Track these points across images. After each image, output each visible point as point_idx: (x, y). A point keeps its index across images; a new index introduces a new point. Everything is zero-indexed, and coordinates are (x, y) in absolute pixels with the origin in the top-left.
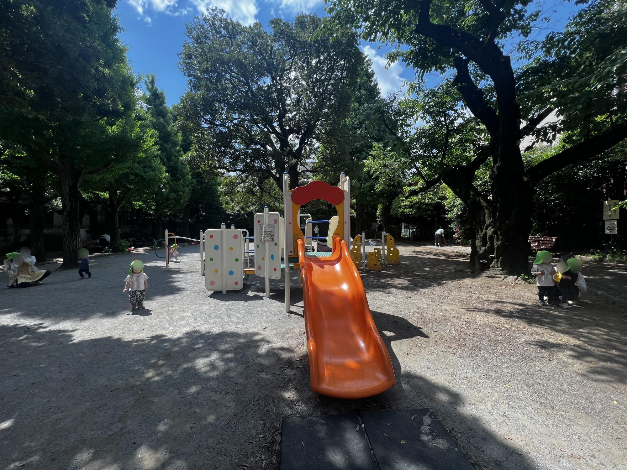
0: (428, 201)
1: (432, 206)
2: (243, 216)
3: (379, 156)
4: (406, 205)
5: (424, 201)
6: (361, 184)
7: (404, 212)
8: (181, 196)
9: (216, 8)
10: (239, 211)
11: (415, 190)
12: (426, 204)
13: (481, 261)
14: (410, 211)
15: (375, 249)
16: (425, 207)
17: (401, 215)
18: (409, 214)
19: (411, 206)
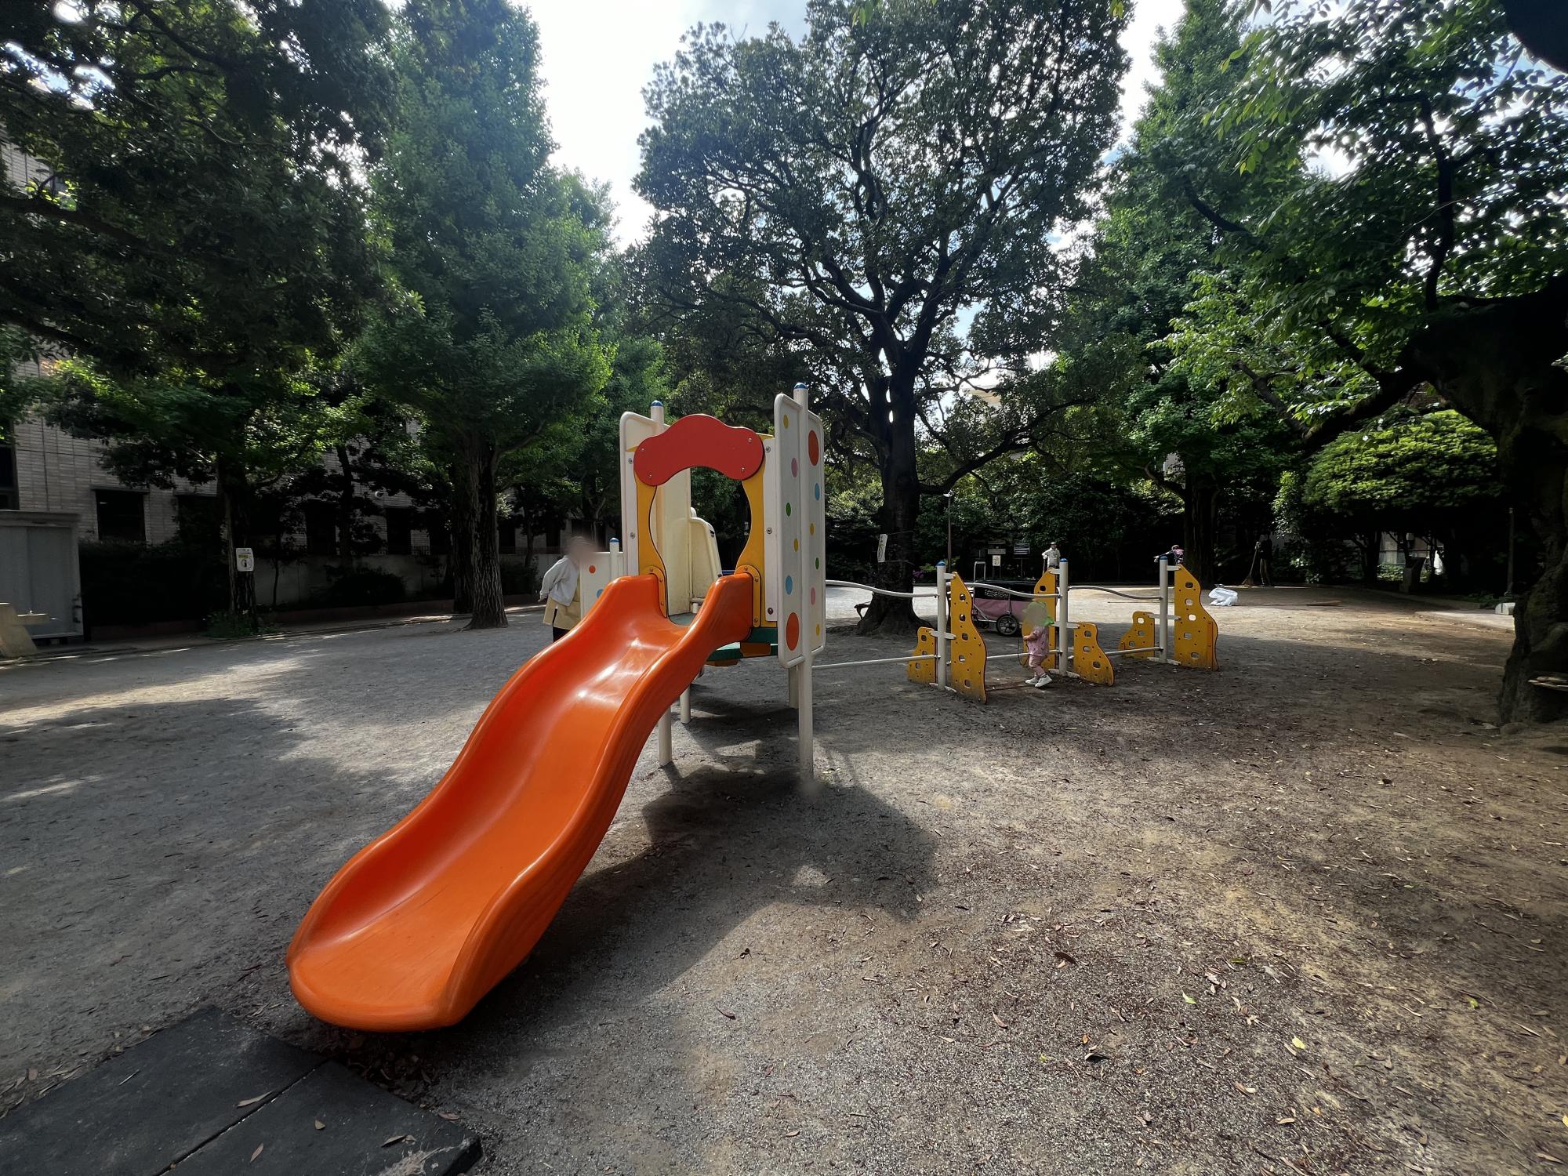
0: (1465, 449)
1: (1484, 464)
2: (864, 521)
3: (1219, 314)
4: (1360, 469)
5: (1442, 448)
6: (1189, 411)
7: (1354, 493)
8: (715, 480)
9: (701, 27)
10: (854, 509)
11: (1339, 411)
12: (1454, 460)
13: (1540, 681)
14: (1376, 489)
15: (1137, 615)
16: (1451, 471)
17: (1340, 504)
18: (1373, 499)
19: (1382, 471)
